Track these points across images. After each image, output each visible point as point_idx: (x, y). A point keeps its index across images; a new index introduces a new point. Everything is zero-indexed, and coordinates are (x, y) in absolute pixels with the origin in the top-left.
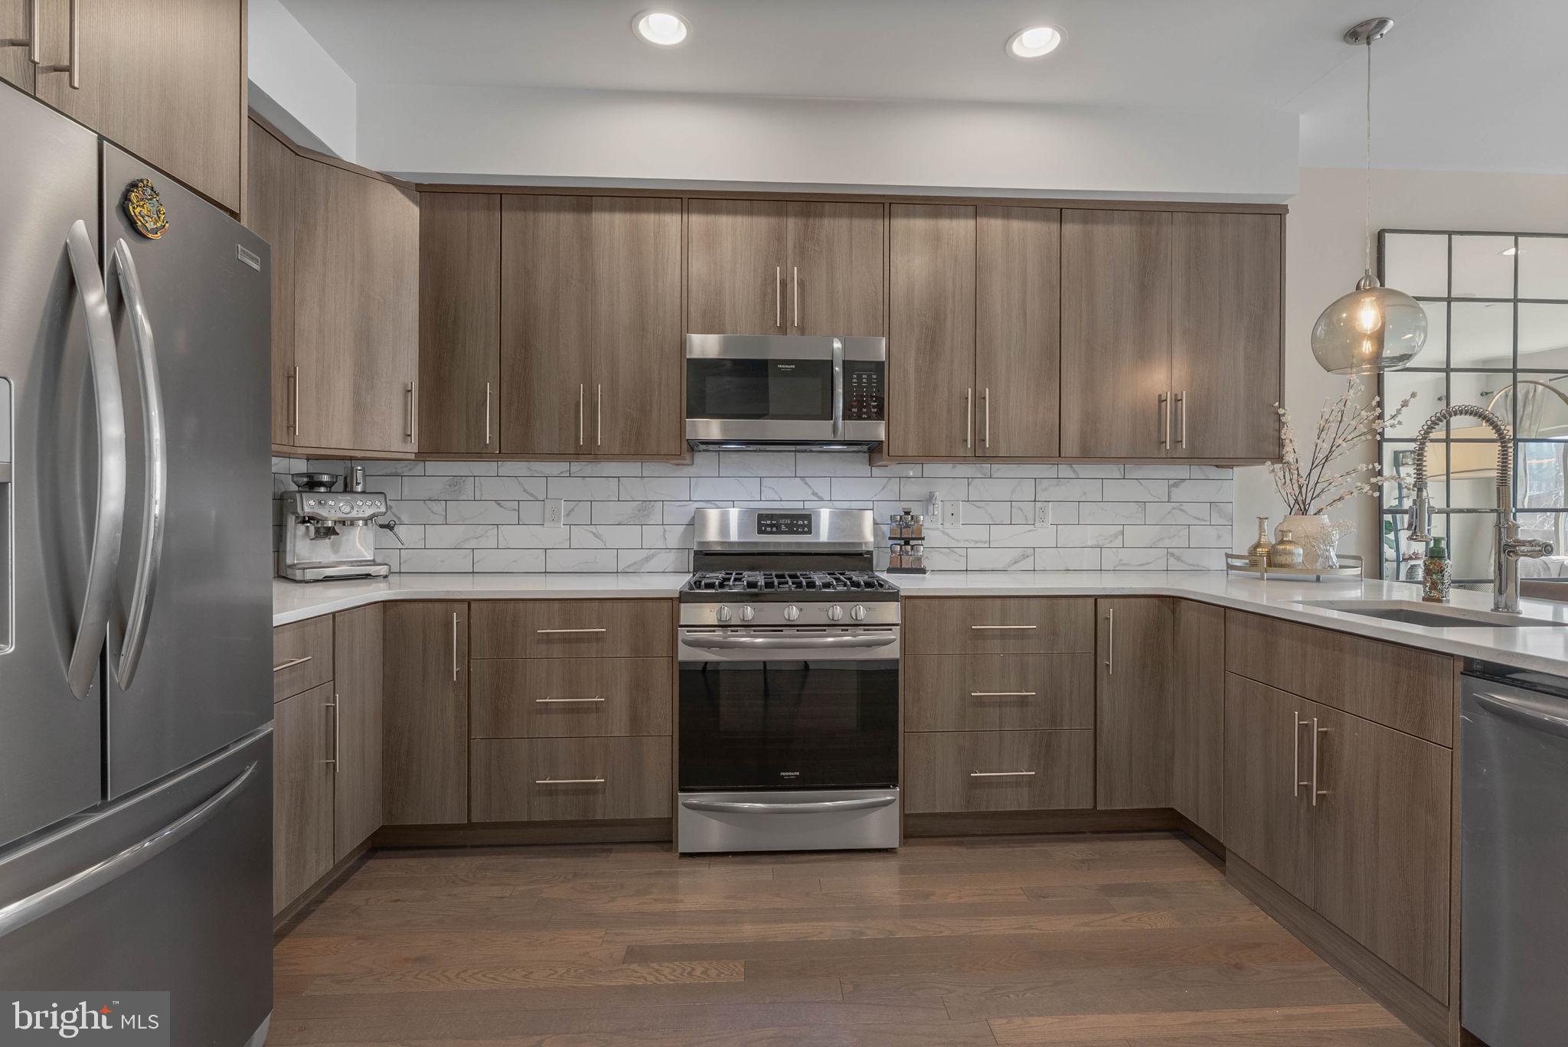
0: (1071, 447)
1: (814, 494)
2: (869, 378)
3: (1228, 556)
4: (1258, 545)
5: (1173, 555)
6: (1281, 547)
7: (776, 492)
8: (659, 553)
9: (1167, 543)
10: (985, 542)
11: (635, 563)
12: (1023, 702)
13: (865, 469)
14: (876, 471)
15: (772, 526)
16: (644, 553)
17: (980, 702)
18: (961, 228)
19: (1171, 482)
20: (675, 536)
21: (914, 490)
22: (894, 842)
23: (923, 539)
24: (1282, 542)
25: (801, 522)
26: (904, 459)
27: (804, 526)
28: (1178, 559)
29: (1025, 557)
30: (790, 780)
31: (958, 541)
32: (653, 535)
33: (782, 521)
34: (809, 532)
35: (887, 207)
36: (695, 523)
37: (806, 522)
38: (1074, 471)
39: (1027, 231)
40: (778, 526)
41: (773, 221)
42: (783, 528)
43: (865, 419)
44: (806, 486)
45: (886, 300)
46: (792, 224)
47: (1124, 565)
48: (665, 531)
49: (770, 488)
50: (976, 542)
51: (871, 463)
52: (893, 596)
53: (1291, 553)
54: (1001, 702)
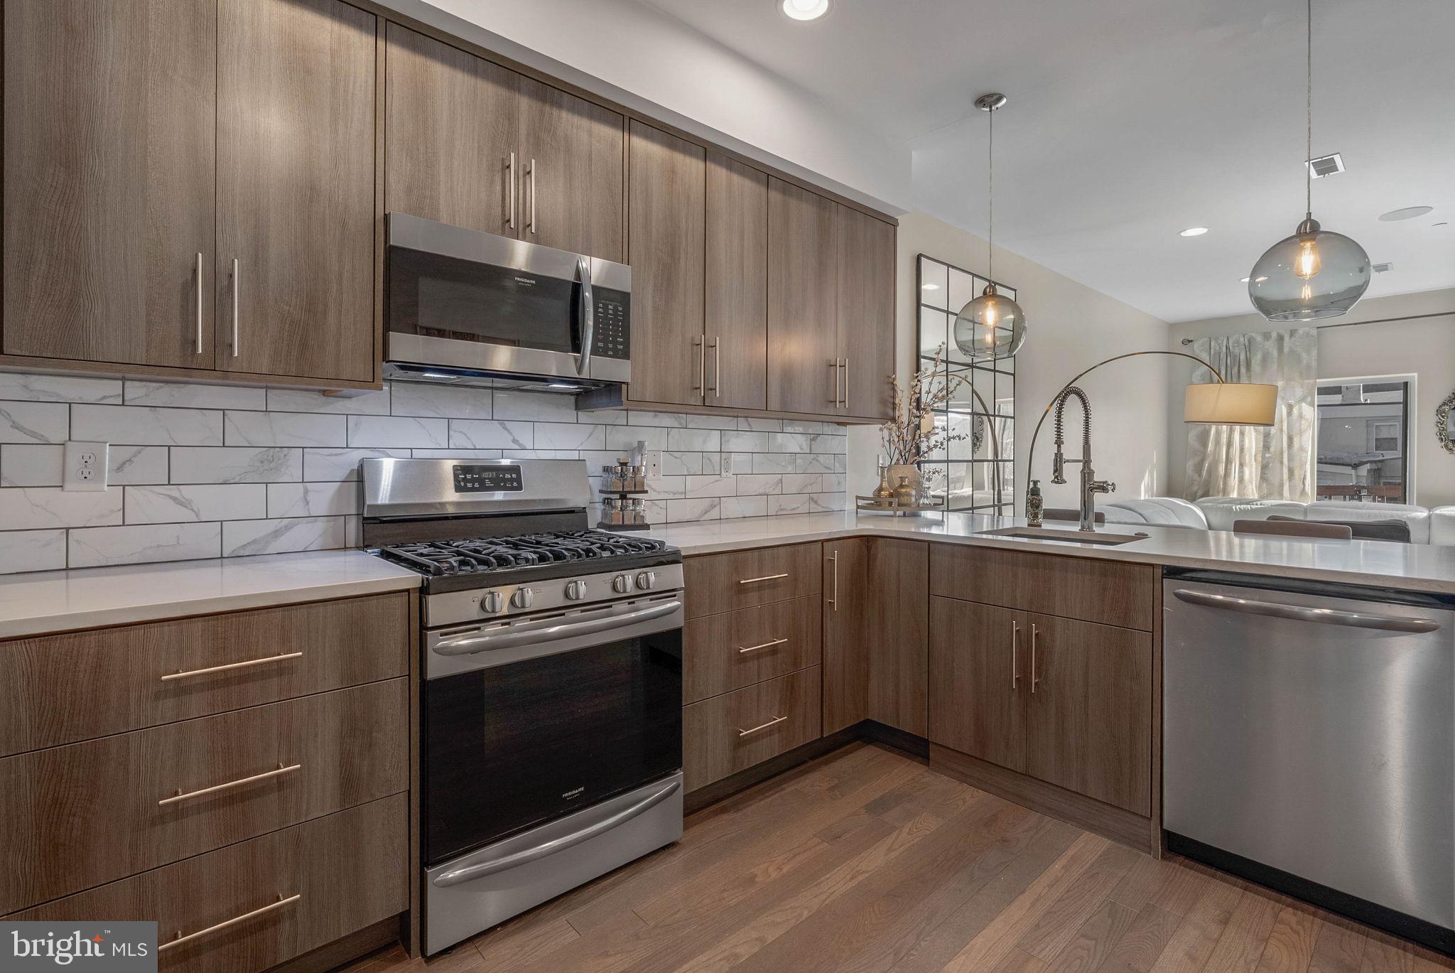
0: (774, 404)
1: (515, 441)
2: (615, 310)
3: (858, 498)
4: (880, 489)
5: (812, 499)
6: (904, 490)
7: (469, 438)
8: (299, 523)
9: (809, 490)
10: (682, 493)
11: (255, 541)
12: (774, 650)
13: (571, 414)
14: (583, 416)
15: (473, 481)
16: (271, 526)
17: (743, 659)
18: (692, 166)
19: (812, 436)
20: (323, 498)
21: (621, 438)
22: (677, 833)
23: (646, 492)
24: (901, 486)
25: (508, 476)
26: (642, 405)
27: (512, 480)
28: (816, 502)
29: (713, 506)
30: (574, 800)
31: (659, 493)
32: (285, 499)
33: (485, 475)
34: (519, 488)
35: (626, 121)
36: (360, 478)
37: (514, 476)
38: (749, 425)
39: (744, 186)
40: (481, 481)
41: (503, 92)
42: (488, 483)
43: (610, 356)
44: (506, 432)
45: (626, 224)
46: (524, 104)
47: (782, 510)
48: (306, 492)
49: (461, 432)
50: (675, 494)
51: (577, 408)
52: (674, 558)
53: (909, 495)
54: (758, 655)
